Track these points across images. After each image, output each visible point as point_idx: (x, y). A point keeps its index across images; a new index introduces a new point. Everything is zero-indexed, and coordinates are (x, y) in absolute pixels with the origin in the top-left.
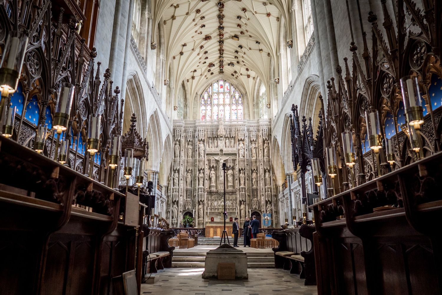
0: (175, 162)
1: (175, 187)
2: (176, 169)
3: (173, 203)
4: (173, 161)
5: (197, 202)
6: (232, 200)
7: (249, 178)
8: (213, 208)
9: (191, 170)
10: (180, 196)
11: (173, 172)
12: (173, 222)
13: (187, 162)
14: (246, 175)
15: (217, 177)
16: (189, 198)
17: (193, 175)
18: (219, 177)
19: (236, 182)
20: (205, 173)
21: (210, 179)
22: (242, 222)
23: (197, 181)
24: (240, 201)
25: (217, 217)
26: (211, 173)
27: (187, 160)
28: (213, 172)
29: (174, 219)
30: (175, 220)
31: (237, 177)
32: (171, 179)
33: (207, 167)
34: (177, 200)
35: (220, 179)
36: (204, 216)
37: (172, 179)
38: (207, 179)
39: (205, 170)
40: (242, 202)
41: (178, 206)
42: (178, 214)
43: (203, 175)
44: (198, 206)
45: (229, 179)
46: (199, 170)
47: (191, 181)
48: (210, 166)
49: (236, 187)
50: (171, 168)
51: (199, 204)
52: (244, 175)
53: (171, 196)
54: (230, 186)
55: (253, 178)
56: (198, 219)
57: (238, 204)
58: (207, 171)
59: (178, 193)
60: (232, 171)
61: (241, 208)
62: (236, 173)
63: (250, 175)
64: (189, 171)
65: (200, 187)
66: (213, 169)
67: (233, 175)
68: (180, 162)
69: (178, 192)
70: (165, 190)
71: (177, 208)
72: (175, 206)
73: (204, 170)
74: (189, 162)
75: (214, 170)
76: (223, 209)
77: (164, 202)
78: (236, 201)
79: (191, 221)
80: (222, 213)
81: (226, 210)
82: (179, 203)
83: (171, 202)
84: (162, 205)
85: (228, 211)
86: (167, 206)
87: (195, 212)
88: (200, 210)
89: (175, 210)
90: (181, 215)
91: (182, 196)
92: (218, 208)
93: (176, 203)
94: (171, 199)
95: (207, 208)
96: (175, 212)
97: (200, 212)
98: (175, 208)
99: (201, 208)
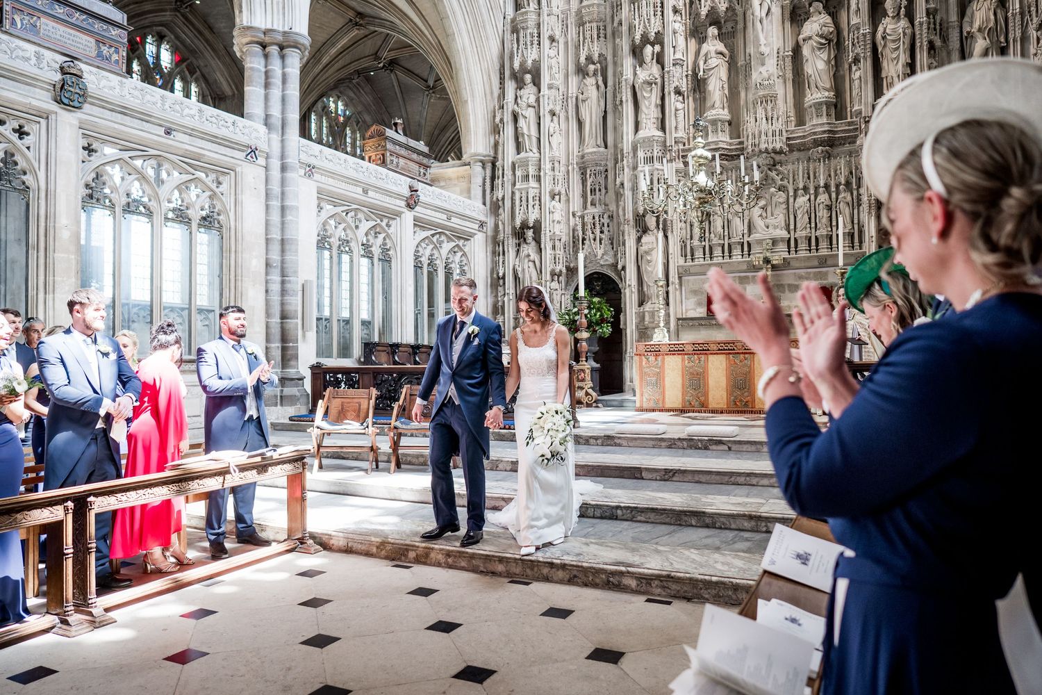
0: (515, 30)
1: (523, 155)
2: (522, 64)
3: (519, 235)
4: (508, 27)
5: (630, 216)
6: (827, 186)
7: (945, 39)
8: (715, 241)
9: (596, 57)
10: (546, 198)
11: (510, 86)
13: (581, 24)
14: (920, 16)
15: (737, 69)
16: (593, 204)
17: (610, 83)
18: (748, 66)
19: (858, 74)
20: (669, 57)
21: (699, 85)
23: (628, 108)
26: (703, 52)
27: (579, 12)
28: (713, 45)
31: (856, 48)
32: (502, 120)
33: (677, 26)
34: (533, 217)
35: (755, 77)
36: (671, 288)
37: (508, 118)
38: (678, 92)
39: (667, 41)
41: (539, 251)
43: (655, 70)
44: (639, 239)
45: (809, 69)
46: (636, 52)
47: (605, 118)
48: (694, 15)
49: (856, 108)
50: (502, 66)
51: (642, 229)
52: (903, 23)
53: (508, 203)
54: (818, 105)
55: (970, 36)
56: (641, 304)
57: (865, 206)
58: (679, 46)
59: (536, 185)
60: (828, 19)
62: (854, 20)
63: (954, 17)
64: (592, 67)
65: (641, 134)
66: (712, 31)
67: (835, 42)
68: (539, 25)
69: (538, 179)
70: (484, 179)
71: (534, 256)
72: (529, 249)
73: (659, 39)
74: (586, 19)
75: (721, 37)
76: (775, 242)
77: (472, 235)
78: (855, 193)
79: (602, 320)
80: (769, 266)
81: (793, 249)
82: (545, 234)
83: (509, 230)
84: (461, 250)
85: (802, 254)
86: (495, 253)
87: (623, 272)
88: (649, 258)
89: (526, 267)
90: (559, 292)
91: (557, 197)
92: (746, 239)
93: (530, 233)
94: (505, 215)
95: (685, 246)
96: (527, 276)
97: (646, 268)
98: (526, 260)
99: (652, 250)
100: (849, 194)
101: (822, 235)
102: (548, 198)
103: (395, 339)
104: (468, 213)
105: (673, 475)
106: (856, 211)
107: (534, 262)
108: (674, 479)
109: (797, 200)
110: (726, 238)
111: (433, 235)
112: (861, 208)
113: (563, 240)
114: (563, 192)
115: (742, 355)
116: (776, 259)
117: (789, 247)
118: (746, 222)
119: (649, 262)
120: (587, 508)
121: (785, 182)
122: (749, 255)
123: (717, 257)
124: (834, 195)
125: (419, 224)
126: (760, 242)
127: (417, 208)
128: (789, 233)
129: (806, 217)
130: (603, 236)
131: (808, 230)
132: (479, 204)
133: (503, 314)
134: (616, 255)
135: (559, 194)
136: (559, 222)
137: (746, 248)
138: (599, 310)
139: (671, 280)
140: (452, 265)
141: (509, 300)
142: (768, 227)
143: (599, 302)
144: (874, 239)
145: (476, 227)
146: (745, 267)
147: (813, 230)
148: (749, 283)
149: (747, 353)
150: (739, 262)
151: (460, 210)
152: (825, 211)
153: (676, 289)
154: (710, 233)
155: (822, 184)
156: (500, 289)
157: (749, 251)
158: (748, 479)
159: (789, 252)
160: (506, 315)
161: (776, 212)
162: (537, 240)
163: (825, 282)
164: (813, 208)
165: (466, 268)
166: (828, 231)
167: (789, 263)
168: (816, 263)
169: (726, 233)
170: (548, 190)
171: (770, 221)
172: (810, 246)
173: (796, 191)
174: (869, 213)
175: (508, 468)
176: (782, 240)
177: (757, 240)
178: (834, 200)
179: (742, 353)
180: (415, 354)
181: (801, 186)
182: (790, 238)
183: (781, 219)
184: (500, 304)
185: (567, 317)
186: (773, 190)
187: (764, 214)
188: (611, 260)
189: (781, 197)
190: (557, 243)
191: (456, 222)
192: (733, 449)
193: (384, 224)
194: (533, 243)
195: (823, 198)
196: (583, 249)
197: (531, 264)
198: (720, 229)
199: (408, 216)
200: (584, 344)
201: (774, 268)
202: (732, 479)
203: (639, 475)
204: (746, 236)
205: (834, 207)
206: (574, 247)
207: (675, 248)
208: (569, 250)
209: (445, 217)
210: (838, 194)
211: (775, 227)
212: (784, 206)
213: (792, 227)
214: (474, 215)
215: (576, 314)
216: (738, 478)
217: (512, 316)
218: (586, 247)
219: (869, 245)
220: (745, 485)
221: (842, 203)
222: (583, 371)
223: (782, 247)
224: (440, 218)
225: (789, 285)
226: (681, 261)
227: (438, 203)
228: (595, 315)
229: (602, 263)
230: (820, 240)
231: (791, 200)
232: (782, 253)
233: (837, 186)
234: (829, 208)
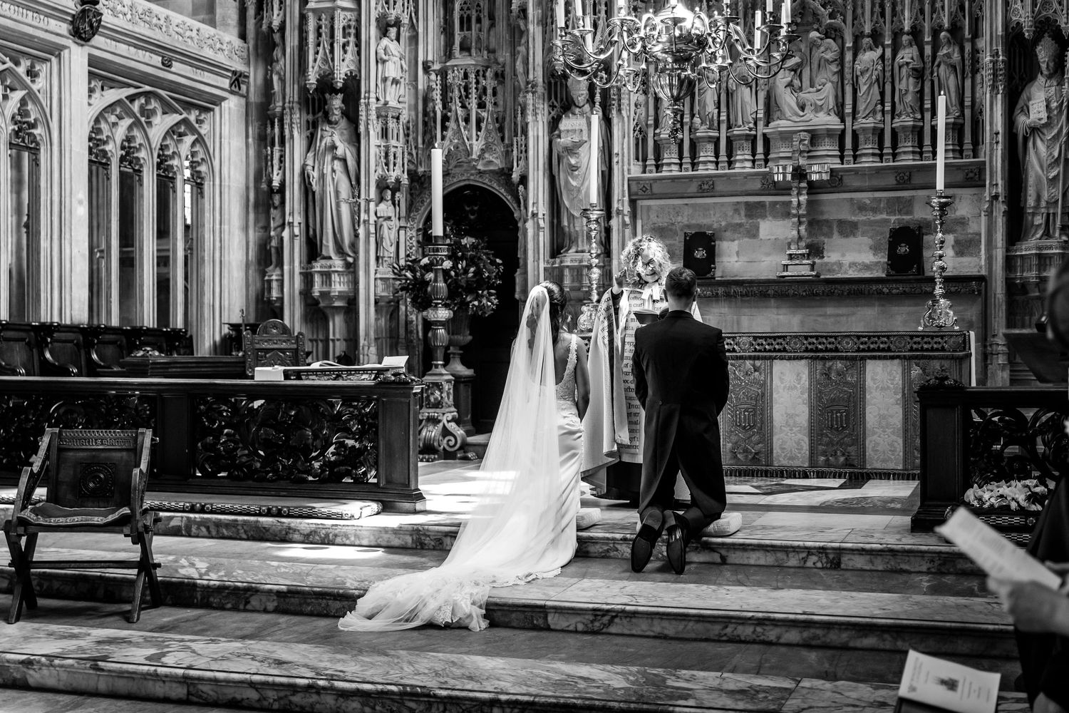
3: (315, 104)
6: (916, 33)
8: (702, 131)
10: (370, 31)
12: (317, 288)
16: (465, 48)
22: (1032, 275)
24: (1013, 37)
25: (753, 233)
29: (318, 266)
30: (327, 276)
34: (342, 69)
36: (614, 223)
40: (1044, 53)
41: (355, 139)
42: (355, 213)
51: (562, 103)
53: (292, 40)
57: (986, 74)
61: (1022, 121)
71: (343, 149)
72: (335, 136)
76: (815, 137)
77: (217, 101)
78: (968, 47)
79: (479, 284)
80: (804, 185)
81: (849, 152)
82: (367, 105)
83: (292, 93)
84: (193, 130)
85: (867, 162)
86: (264, 140)
87: (521, 188)
88: (573, 161)
89: (327, 170)
90: (395, 223)
91: (393, 31)
92: (761, 129)
93: (337, 102)
94: (286, 62)
95: (645, 139)
96: (330, 189)
97: (567, 182)
98: (328, 158)
99: (579, 144)
100: (957, 49)
101: (904, 127)
102: (373, 30)
103: (48, 313)
104: (208, 53)
105: (611, 622)
106: (968, 83)
107: (344, 160)
108: (613, 629)
109: (860, 56)
110: (724, 127)
111: (132, 98)
112: (978, 77)
113: (404, 118)
114: (405, 20)
115: (748, 363)
116: (817, 172)
117: (842, 148)
118: (762, 95)
119: (574, 168)
120: (430, 704)
121: (838, 21)
122: (766, 161)
123: (705, 163)
124: (928, 50)
125: (102, 74)
126: (786, 137)
127: (98, 40)
128: (843, 121)
129: (876, 89)
130: (484, 114)
131: (879, 116)
132: (230, 36)
133: (280, 264)
134: (508, 153)
135: (397, 24)
136: (395, 82)
137: (760, 149)
138: (472, 261)
139: (615, 205)
140: (175, 162)
141: (293, 236)
142: (803, 108)
143: (474, 247)
144: (1000, 138)
145: (226, 83)
146: (757, 185)
147: (888, 117)
148: (764, 217)
149: (758, 358)
150: (747, 176)
151: (192, 48)
152: (911, 80)
153: (625, 225)
154: (692, 116)
155: (907, 28)
156: (274, 213)
157: (767, 152)
158: (759, 629)
159: (842, 158)
160: (286, 267)
161: (820, 79)
162: (352, 115)
163: (907, 217)
164: (888, 74)
165: (203, 168)
166: (915, 119)
167: (841, 180)
168: (891, 181)
169: (723, 117)
170: (374, 15)
171: (808, 96)
172: (881, 147)
173: (857, 38)
174: (994, 87)
175: (271, 606)
176: (829, 133)
177: (781, 133)
178: (928, 60)
179: (750, 358)
180: (88, 346)
181: (867, 29)
182: (843, 131)
183: (828, 92)
184: (274, 243)
185: (409, 274)
186: (814, 34)
187: (797, 82)
188: (498, 163)
189: (829, 50)
190: (392, 124)
191: (180, 72)
192: (730, 560)
193: (21, 70)
194: (343, 123)
195: (907, 54)
196: (443, 138)
197: (338, 165)
198: (711, 108)
199: (77, 58)
200: (441, 331)
201: (813, 188)
202: (729, 630)
203: (541, 622)
204: (761, 124)
205: (928, 72)
206: (425, 133)
207: (623, 143)
208: (416, 140)
209: (157, 60)
210: (935, 49)
211: (818, 109)
212: (834, 68)
213: (848, 109)
214: (221, 58)
215: (427, 268)
216: (740, 628)
217: (297, 270)
218: (449, 134)
219: (992, 150)
220: (754, 642)
221: (942, 67)
222: (438, 386)
223: (828, 148)
224: (147, 62)
225: (841, 222)
226: (636, 171)
227: (142, 30)
228: (466, 271)
229: (480, 167)
230: (901, 136)
231: (849, 56)
232: (829, 160)
233: (935, 33)
234: (919, 74)
